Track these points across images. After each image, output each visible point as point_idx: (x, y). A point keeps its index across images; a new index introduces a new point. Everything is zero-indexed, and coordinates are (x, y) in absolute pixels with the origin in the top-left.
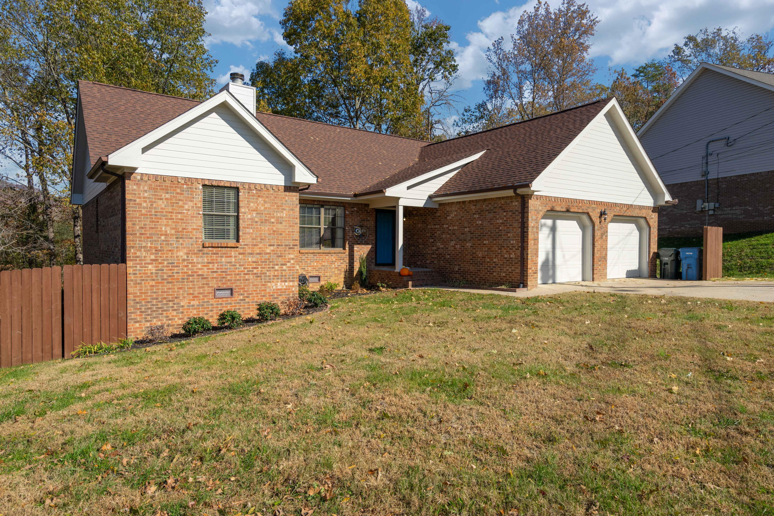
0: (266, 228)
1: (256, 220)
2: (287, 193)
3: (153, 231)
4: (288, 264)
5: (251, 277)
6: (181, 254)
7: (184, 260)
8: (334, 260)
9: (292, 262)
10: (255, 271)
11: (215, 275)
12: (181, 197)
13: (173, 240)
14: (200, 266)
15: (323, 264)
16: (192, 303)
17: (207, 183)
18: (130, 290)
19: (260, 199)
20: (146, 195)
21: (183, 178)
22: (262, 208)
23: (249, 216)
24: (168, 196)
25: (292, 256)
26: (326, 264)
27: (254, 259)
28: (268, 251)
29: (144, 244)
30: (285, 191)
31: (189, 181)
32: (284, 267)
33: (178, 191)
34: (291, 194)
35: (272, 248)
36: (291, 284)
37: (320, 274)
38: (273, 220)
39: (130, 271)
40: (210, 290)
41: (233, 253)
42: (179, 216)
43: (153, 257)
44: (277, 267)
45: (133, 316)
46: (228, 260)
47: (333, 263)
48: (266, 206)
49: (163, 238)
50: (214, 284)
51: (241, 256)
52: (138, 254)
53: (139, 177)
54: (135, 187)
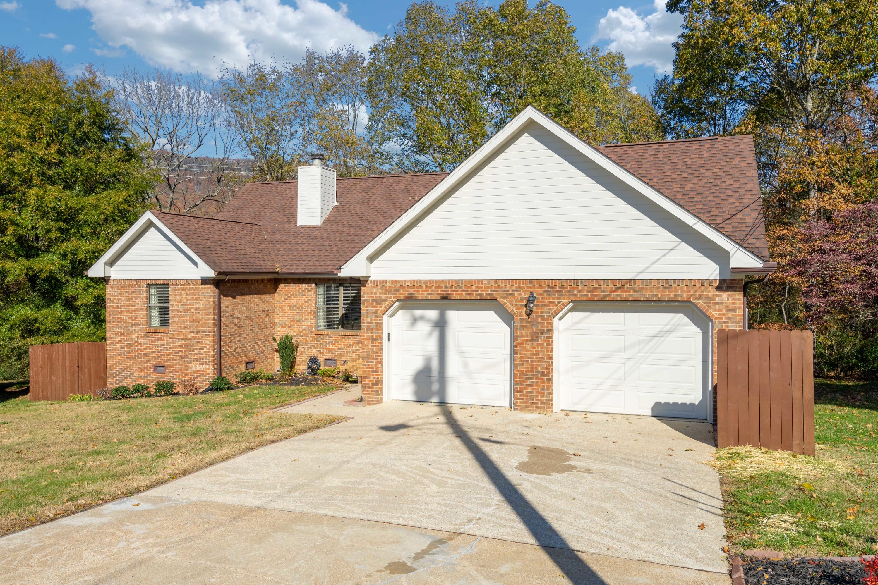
0: (187, 317)
1: (181, 310)
2: (204, 286)
3: (119, 320)
4: (205, 349)
5: (178, 358)
6: (134, 337)
7: (136, 342)
8: (352, 343)
9: (208, 347)
10: (180, 353)
11: (154, 354)
12: (134, 294)
13: (129, 326)
14: (145, 347)
15: (340, 347)
16: (141, 374)
17: (149, 282)
18: (108, 361)
19: (183, 292)
20: (116, 294)
21: (136, 280)
22: (185, 300)
23: (176, 307)
24: (127, 294)
25: (207, 342)
26: (343, 347)
27: (180, 343)
28: (189, 337)
29: (115, 329)
30: (202, 284)
31: (139, 281)
32: (202, 352)
33: (133, 290)
34: (207, 286)
35: (192, 334)
36: (207, 367)
37: (336, 358)
38: (192, 310)
39: (108, 347)
40: (150, 366)
41: (165, 337)
42: (133, 309)
43: (119, 338)
44: (196, 351)
45: (109, 379)
46: (162, 343)
47: (350, 346)
48: (189, 298)
49: (124, 324)
50: (153, 362)
51: (171, 341)
52: (112, 336)
53: (112, 282)
54: (110, 289)
